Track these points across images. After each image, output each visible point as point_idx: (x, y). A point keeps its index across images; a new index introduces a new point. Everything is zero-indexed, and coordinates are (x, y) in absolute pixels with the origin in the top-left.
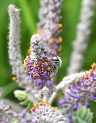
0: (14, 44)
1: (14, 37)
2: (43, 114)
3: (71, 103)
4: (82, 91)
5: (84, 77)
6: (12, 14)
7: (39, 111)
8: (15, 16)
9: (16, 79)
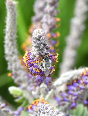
0: (10, 38)
1: (11, 31)
2: (42, 112)
3: (69, 101)
4: (81, 89)
5: (83, 74)
6: (9, 7)
7: (38, 108)
8: (13, 9)
9: (12, 75)
